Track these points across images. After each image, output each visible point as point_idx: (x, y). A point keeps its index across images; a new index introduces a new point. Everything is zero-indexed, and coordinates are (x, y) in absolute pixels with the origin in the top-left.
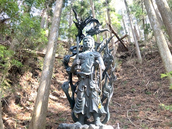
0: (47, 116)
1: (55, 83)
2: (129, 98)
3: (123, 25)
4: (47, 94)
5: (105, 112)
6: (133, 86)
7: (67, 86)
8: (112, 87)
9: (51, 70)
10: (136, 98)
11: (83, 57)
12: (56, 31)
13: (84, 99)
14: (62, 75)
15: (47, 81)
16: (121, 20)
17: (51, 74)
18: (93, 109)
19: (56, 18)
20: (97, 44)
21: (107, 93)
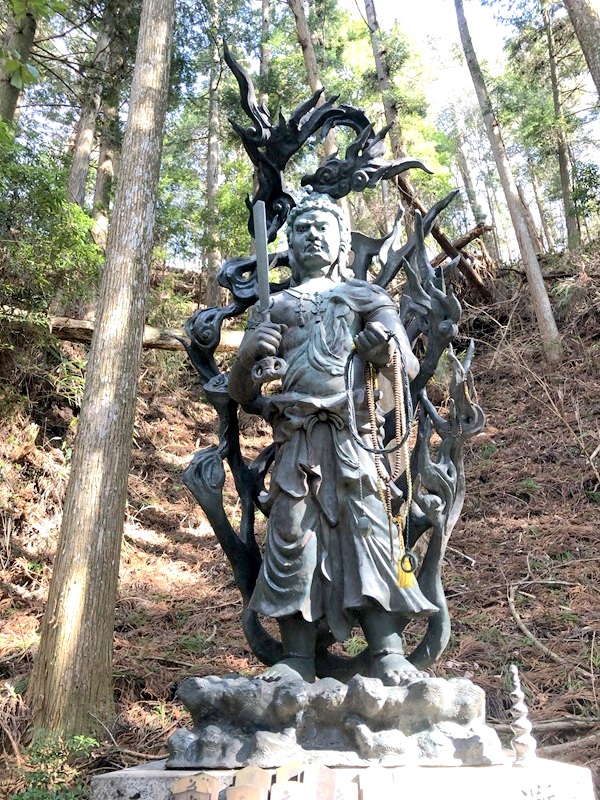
0: (119, 629)
1: (151, 468)
2: (511, 523)
3: (462, 183)
4: (110, 520)
5: (427, 605)
6: (525, 469)
7: (216, 471)
8: (458, 470)
9: (124, 401)
10: (548, 526)
11: (292, 316)
12: (144, 205)
13: (310, 539)
14: (181, 430)
15: (108, 454)
16: (453, 160)
17: (126, 420)
18: (364, 593)
19: (140, 141)
20: (365, 246)
21: (435, 504)
